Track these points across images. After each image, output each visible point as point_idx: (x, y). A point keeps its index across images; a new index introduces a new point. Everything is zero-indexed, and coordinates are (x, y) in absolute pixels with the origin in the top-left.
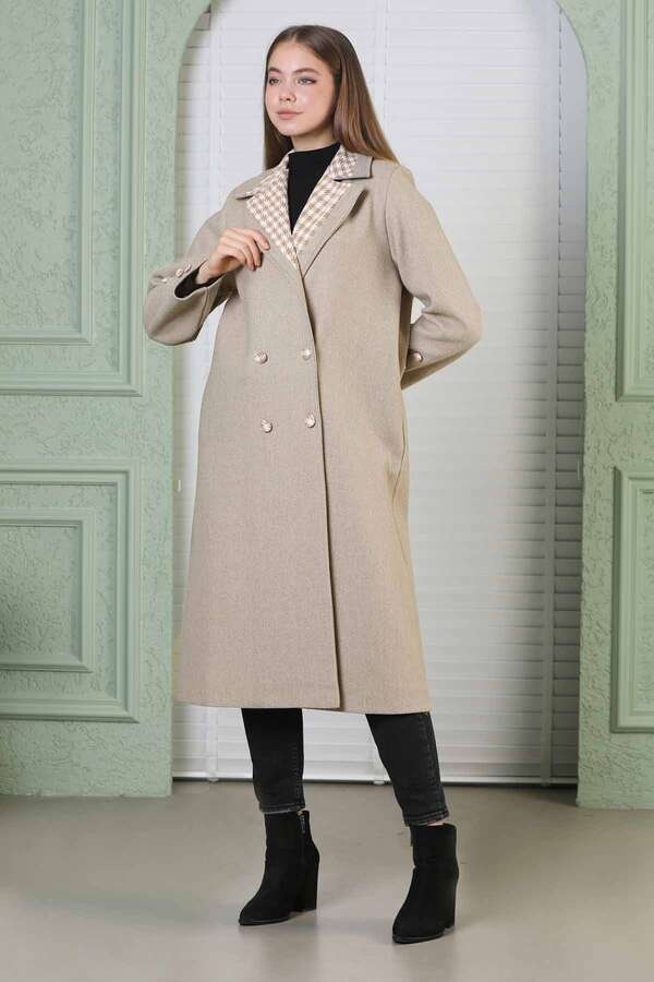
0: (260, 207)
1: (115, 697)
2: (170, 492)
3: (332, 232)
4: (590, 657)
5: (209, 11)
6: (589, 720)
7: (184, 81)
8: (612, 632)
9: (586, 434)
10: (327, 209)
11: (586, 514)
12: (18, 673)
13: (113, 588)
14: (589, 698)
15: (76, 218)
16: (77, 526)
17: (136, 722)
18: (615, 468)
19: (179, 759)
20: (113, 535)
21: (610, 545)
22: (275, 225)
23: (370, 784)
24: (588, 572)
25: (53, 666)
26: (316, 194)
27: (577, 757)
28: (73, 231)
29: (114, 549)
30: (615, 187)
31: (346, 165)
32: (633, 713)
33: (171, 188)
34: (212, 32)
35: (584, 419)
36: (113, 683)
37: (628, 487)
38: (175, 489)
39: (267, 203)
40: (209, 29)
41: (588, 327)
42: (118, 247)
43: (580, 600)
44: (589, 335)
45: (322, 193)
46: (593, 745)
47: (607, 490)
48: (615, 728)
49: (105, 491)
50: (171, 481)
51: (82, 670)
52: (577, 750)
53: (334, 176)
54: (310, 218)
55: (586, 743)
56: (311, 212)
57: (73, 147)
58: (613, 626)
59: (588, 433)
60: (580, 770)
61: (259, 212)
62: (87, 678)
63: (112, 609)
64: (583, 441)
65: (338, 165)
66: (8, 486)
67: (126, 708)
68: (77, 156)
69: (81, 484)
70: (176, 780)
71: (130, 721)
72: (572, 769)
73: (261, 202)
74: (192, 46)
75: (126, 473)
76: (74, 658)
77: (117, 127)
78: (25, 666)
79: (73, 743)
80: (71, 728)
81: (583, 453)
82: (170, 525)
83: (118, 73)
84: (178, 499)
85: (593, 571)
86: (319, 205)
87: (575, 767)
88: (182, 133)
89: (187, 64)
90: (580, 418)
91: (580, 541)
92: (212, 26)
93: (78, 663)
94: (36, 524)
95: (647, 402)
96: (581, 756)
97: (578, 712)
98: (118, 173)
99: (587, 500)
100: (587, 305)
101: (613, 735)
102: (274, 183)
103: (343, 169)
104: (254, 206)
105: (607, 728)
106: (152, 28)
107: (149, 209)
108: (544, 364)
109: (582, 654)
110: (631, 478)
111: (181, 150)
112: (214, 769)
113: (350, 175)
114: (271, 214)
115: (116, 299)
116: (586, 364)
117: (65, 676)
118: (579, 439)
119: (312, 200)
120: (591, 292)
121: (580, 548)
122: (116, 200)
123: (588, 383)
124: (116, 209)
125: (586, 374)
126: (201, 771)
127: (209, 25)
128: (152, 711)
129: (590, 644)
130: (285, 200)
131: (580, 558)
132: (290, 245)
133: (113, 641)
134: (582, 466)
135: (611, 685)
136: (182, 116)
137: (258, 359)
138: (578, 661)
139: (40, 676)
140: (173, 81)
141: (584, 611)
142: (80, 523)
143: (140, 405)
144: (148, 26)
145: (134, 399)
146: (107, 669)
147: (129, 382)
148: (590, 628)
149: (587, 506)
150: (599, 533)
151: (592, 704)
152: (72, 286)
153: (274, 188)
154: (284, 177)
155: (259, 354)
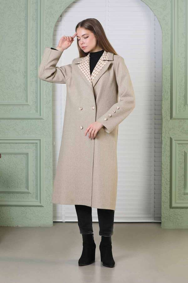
0: (82, 67)
1: (38, 200)
2: (52, 145)
3: (102, 74)
4: (164, 188)
5: (61, 16)
6: (164, 205)
7: (54, 35)
8: (170, 181)
10: (101, 68)
11: (163, 150)
12: (12, 194)
13: (37, 171)
14: (164, 199)
15: (26, 72)
16: (27, 154)
17: (43, 207)
18: (170, 138)
19: (55, 216)
20: (37, 157)
21: (169, 158)
22: (86, 72)
24: (163, 165)
25: (20, 192)
26: (98, 64)
28: (25, 76)
29: (37, 161)
31: (106, 56)
32: (176, 203)
34: (62, 22)
36: (37, 196)
37: (174, 142)
38: (53, 144)
39: (84, 66)
40: (61, 21)
41: (163, 100)
43: (162, 173)
44: (163, 102)
45: (100, 64)
46: (165, 211)
47: (168, 143)
48: (171, 207)
49: (34, 145)
50: (52, 142)
51: (28, 193)
52: (161, 213)
53: (103, 59)
54: (96, 71)
55: (163, 211)
56: (96, 69)
57: (25, 53)
59: (163, 128)
61: (82, 68)
62: (30, 195)
63: (37, 176)
64: (162, 130)
65: (104, 56)
66: (8, 144)
67: (40, 203)
68: (26, 55)
69: (28, 143)
70: (54, 222)
73: (82, 66)
74: (56, 26)
75: (40, 140)
76: (26, 190)
77: (37, 47)
78: (13, 192)
79: (26, 213)
80: (26, 208)
81: (162, 134)
82: (52, 154)
83: (37, 33)
84: (54, 147)
85: (165, 165)
86: (99, 67)
87: (161, 217)
89: (55, 30)
90: (161, 124)
91: (161, 157)
92: (62, 21)
93: (28, 191)
94: (16, 154)
95: (179, 120)
96: (162, 215)
97: (161, 203)
99: (163, 146)
100: (163, 94)
102: (86, 61)
103: (105, 57)
104: (80, 67)
105: (169, 208)
106: (46, 21)
108: (151, 110)
110: (175, 140)
112: (64, 219)
113: (108, 59)
114: (85, 69)
115: (37, 93)
116: (162, 110)
117: (24, 194)
119: (97, 66)
120: (163, 90)
121: (161, 159)
123: (163, 115)
125: (162, 112)
126: (61, 219)
127: (61, 20)
128: (47, 204)
129: (164, 184)
130: (89, 66)
132: (90, 78)
133: (37, 185)
134: (162, 137)
135: (170, 195)
137: (80, 109)
138: (161, 189)
139: (18, 195)
140: (52, 35)
141: (163, 176)
142: (28, 153)
143: (44, 122)
144: (45, 20)
145: (42, 120)
146: (35, 193)
147: (40, 115)
148: (164, 180)
149: (163, 148)
150: (166, 155)
151: (165, 201)
152: (25, 90)
153: (86, 62)
154: (89, 59)
155: (80, 108)
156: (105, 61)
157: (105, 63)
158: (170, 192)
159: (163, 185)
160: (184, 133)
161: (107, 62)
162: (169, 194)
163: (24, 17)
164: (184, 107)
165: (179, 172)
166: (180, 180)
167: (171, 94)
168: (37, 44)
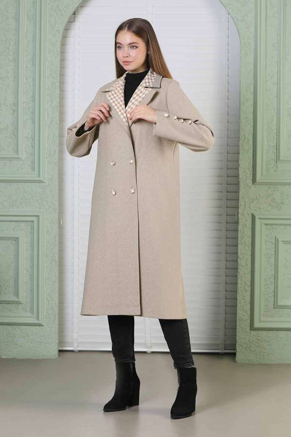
0: (112, 97)
1: (33, 314)
2: (57, 225)
4: (241, 297)
5: (74, 14)
6: (241, 325)
7: (63, 44)
8: (251, 286)
9: (240, 199)
10: (140, 99)
11: (239, 235)
13: (32, 267)
14: (241, 315)
15: (16, 104)
16: (16, 239)
17: (42, 326)
18: (252, 214)
19: (61, 342)
20: (33, 243)
22: (118, 105)
23: (145, 352)
24: (241, 259)
25: (5, 301)
27: (236, 341)
28: (14, 111)
29: (33, 250)
30: (252, 91)
32: (260, 321)
33: (58, 91)
34: (76, 23)
35: (239, 192)
36: (32, 308)
37: (258, 222)
38: (59, 224)
39: (115, 95)
40: (74, 21)
41: (240, 152)
42: (35, 117)
43: (237, 272)
44: (241, 156)
45: (139, 92)
46: (243, 336)
47: (249, 224)
48: (252, 328)
49: (29, 224)
50: (57, 220)
51: (18, 303)
52: (236, 338)
53: (144, 85)
54: (133, 103)
55: (240, 335)
57: (15, 73)
58: (251, 284)
60: (237, 347)
61: (112, 99)
62: (20, 306)
63: (32, 276)
64: (238, 202)
65: (147, 80)
67: (38, 319)
68: (17, 78)
69: (18, 221)
70: (60, 351)
71: (40, 325)
72: (234, 346)
73: (113, 95)
74: (67, 29)
75: (38, 216)
76: (15, 297)
77: (34, 65)
79: (15, 335)
80: (14, 328)
81: (238, 208)
82: (57, 238)
83: (34, 41)
84: (61, 228)
85: (243, 259)
86: (137, 98)
87: (235, 345)
88: (62, 67)
89: (65, 37)
90: (237, 192)
91: (237, 246)
92: (76, 20)
93: (17, 300)
95: (266, 185)
96: (238, 340)
97: (236, 321)
98: (34, 85)
99: (240, 228)
100: (240, 143)
101: (252, 331)
102: (119, 87)
103: (149, 82)
104: (110, 96)
105: (249, 328)
106: (50, 21)
107: (48, 101)
108: (221, 169)
109: (238, 296)
110: (260, 219)
111: (62, 75)
112: (77, 346)
113: (151, 86)
114: (117, 100)
115: (33, 140)
116: (240, 168)
117: (11, 305)
118: (237, 201)
119: (134, 95)
120: (242, 137)
121: (237, 249)
122: (33, 97)
123: (240, 176)
124: (34, 100)
125: (240, 173)
126: (70, 347)
128: (49, 321)
130: (123, 95)
131: (237, 254)
132: (125, 114)
133: (32, 290)
134: (238, 213)
135: (251, 309)
136: (63, 60)
137: (112, 164)
138: (236, 299)
139: (1, 306)
140: (59, 44)
141: (239, 277)
142: (18, 238)
143: (44, 186)
144: (48, 20)
145: (41, 184)
146: (30, 303)
147: (39, 176)
148: (241, 284)
149: (240, 230)
150: (246, 242)
151: (242, 317)
152: (14, 135)
153: (119, 89)
154: (123, 84)
155: (112, 162)
156: (147, 88)
157: (147, 92)
158: (251, 304)
159: (240, 291)
160: (275, 206)
161: (150, 89)
162: (249, 307)
163: (14, 14)
164: (274, 165)
165: (265, 271)
166: (268, 284)
167: (253, 142)
168: (35, 59)
